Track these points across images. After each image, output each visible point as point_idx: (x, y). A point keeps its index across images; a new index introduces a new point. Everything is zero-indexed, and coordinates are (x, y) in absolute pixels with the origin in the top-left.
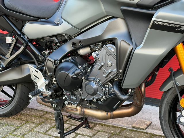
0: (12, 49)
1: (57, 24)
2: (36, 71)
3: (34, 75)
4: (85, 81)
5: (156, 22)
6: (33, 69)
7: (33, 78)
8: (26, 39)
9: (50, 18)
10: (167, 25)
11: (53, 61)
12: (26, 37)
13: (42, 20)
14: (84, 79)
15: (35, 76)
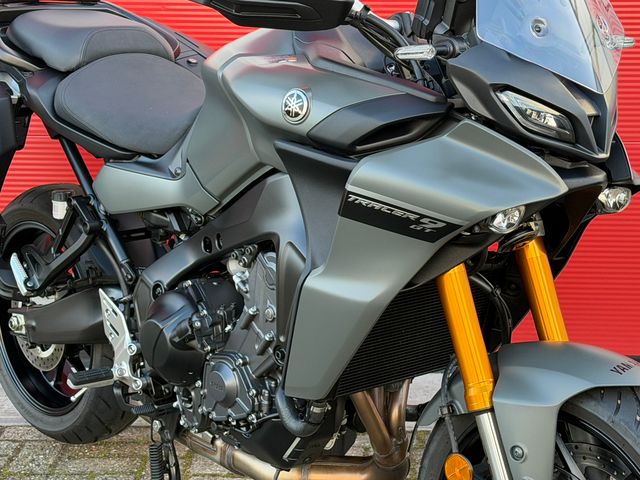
1: (173, 176)
2: (114, 311)
3: (108, 324)
4: (212, 358)
5: (354, 197)
6: (110, 305)
8: (102, 213)
9: (162, 155)
10: (385, 209)
11: (152, 284)
12: (101, 207)
13: (143, 159)
14: (212, 351)
15: (111, 324)
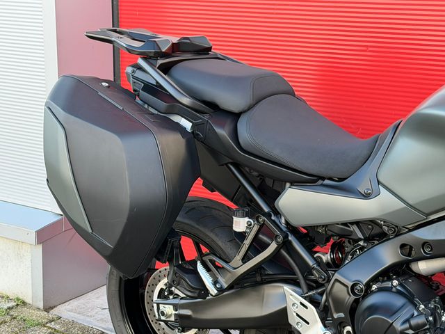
0: (247, 246)
1: (364, 196)
3: (295, 315)
6: (295, 298)
7: (293, 320)
8: (283, 225)
9: (345, 179)
11: (350, 284)
12: (283, 221)
13: (327, 182)
15: (298, 315)
